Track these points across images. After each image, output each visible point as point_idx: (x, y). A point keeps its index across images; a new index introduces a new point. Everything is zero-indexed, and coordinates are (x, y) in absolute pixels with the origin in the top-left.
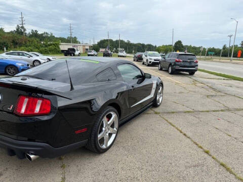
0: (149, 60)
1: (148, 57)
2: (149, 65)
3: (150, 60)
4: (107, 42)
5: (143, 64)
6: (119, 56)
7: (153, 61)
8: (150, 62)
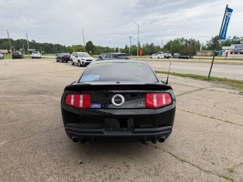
0: (81, 61)
1: (80, 58)
2: (81, 66)
3: (83, 61)
4: (5, 42)
5: (73, 64)
6: (33, 58)
7: (85, 61)
8: (83, 63)
